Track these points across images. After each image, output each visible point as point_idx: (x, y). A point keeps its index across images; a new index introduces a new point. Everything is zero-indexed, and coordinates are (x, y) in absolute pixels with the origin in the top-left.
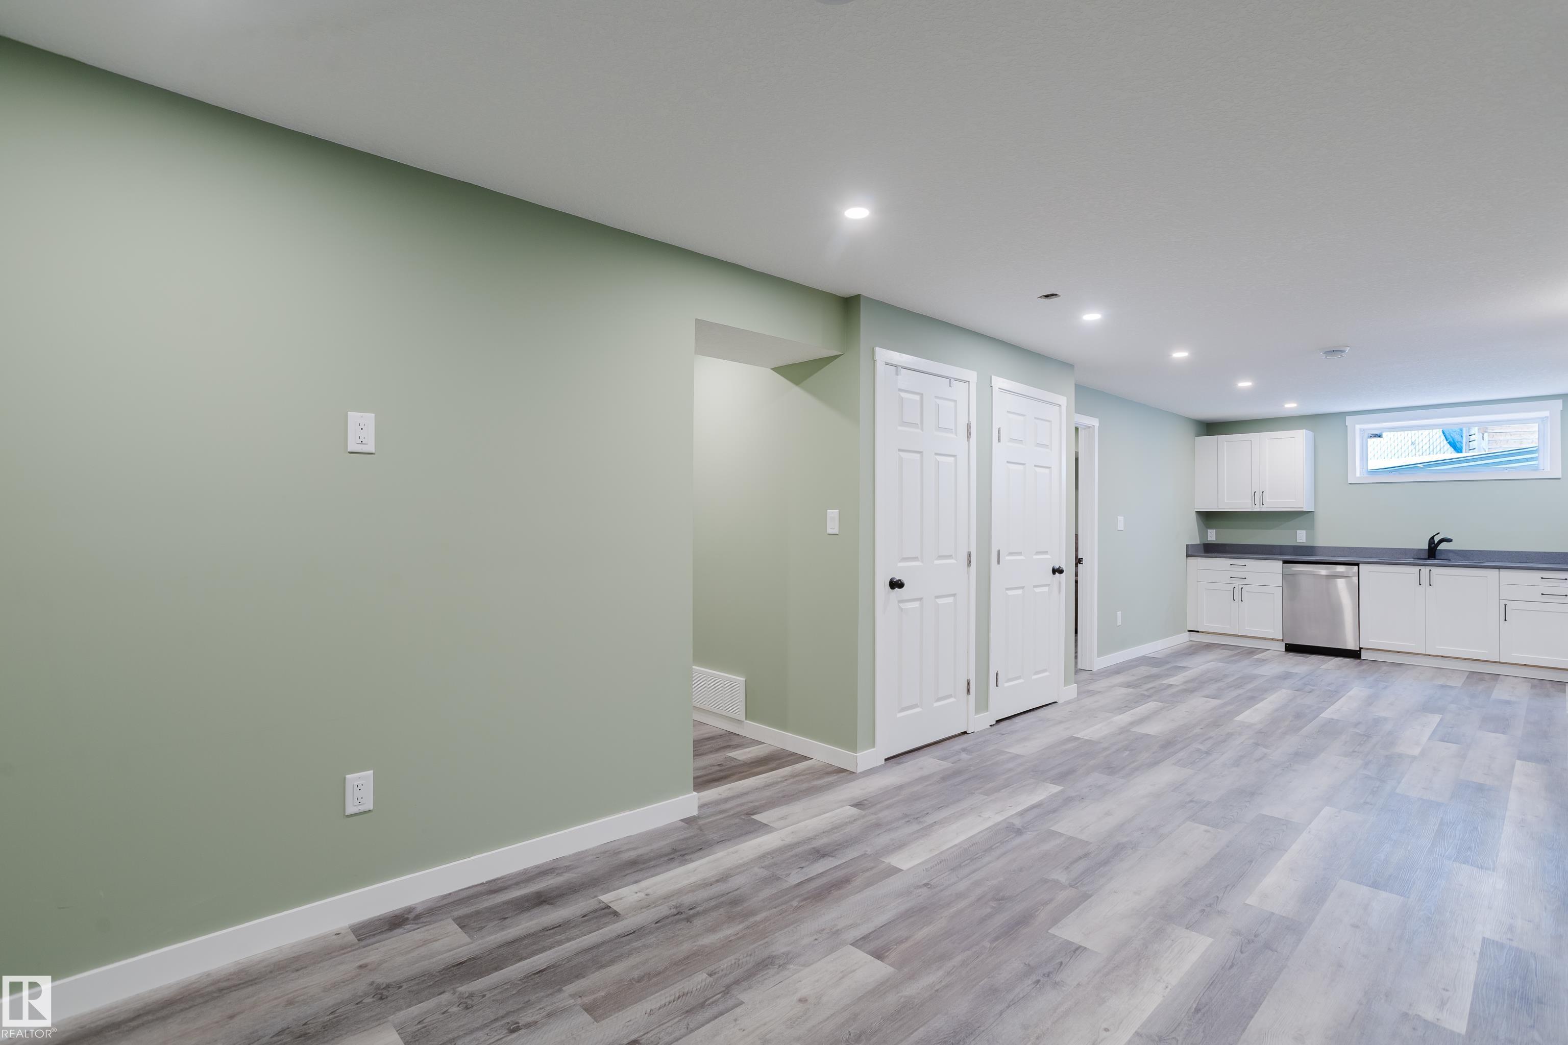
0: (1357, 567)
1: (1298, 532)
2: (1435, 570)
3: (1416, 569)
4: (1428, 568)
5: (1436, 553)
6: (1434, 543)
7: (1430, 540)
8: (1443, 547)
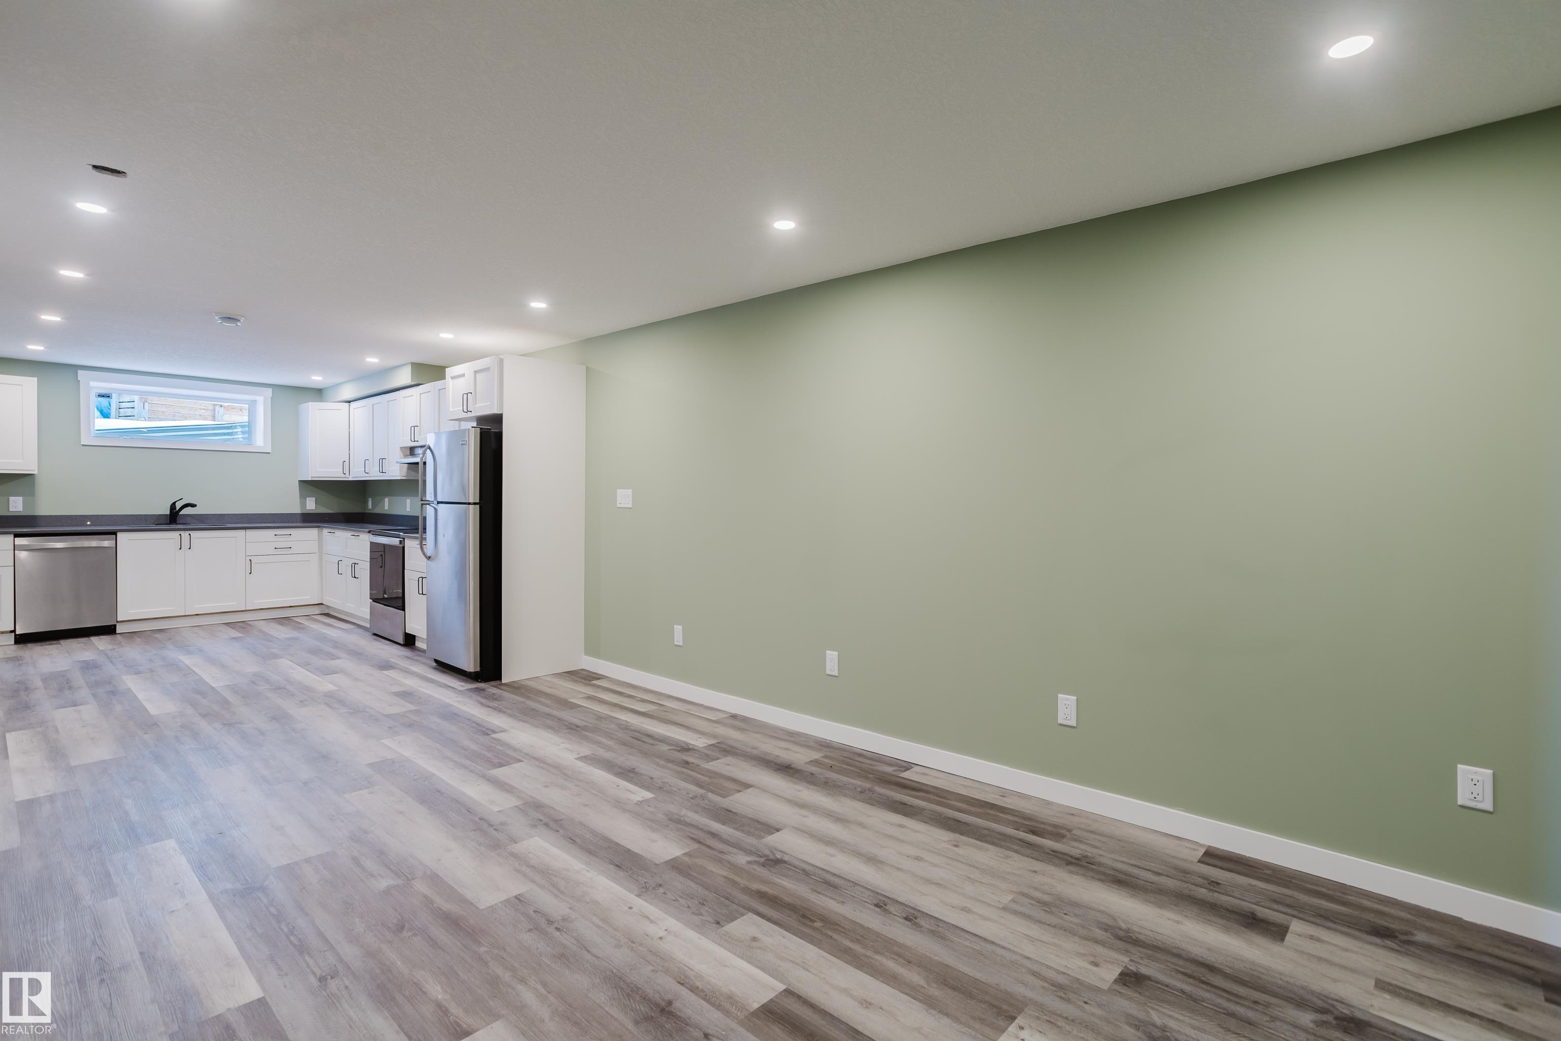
0: (116, 535)
2: (194, 534)
3: (177, 534)
4: (187, 533)
5: (178, 517)
6: (176, 509)
7: (171, 506)
8: (183, 512)
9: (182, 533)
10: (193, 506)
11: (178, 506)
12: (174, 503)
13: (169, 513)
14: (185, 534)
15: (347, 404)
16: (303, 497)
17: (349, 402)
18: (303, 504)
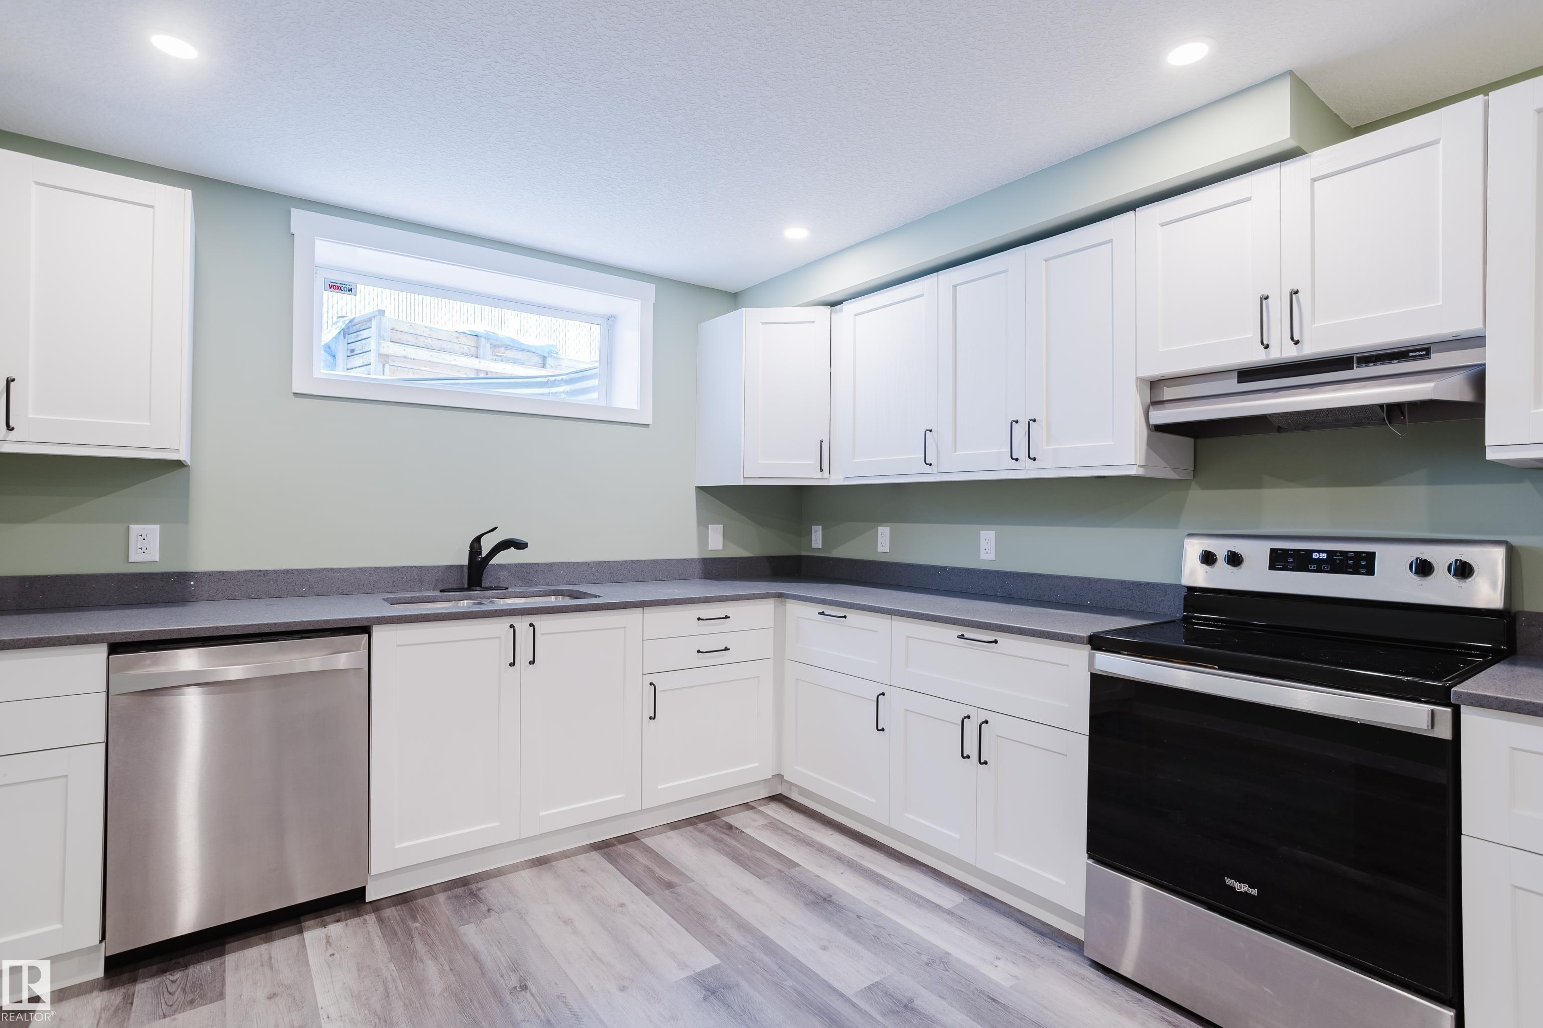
0: (366, 636)
1: (135, 529)
3: (500, 626)
4: (528, 619)
5: (483, 571)
6: (480, 553)
7: (472, 546)
8: (496, 560)
9: (516, 621)
10: (519, 545)
11: (487, 546)
12: (478, 539)
13: (467, 563)
14: (522, 624)
15: (827, 310)
16: (703, 524)
17: (833, 304)
18: (703, 539)
